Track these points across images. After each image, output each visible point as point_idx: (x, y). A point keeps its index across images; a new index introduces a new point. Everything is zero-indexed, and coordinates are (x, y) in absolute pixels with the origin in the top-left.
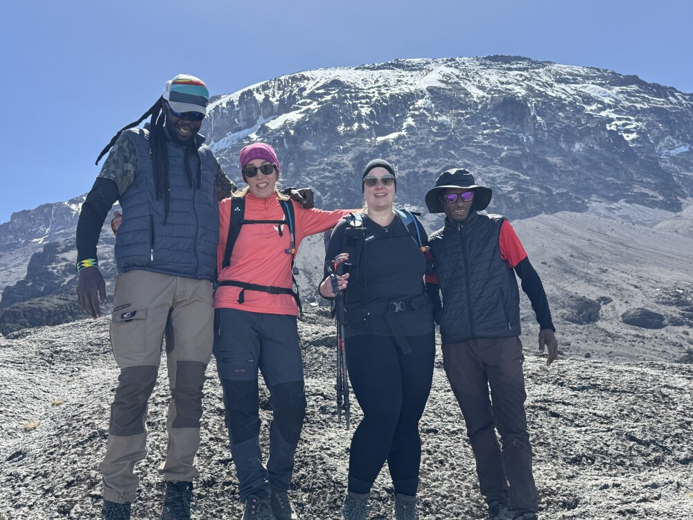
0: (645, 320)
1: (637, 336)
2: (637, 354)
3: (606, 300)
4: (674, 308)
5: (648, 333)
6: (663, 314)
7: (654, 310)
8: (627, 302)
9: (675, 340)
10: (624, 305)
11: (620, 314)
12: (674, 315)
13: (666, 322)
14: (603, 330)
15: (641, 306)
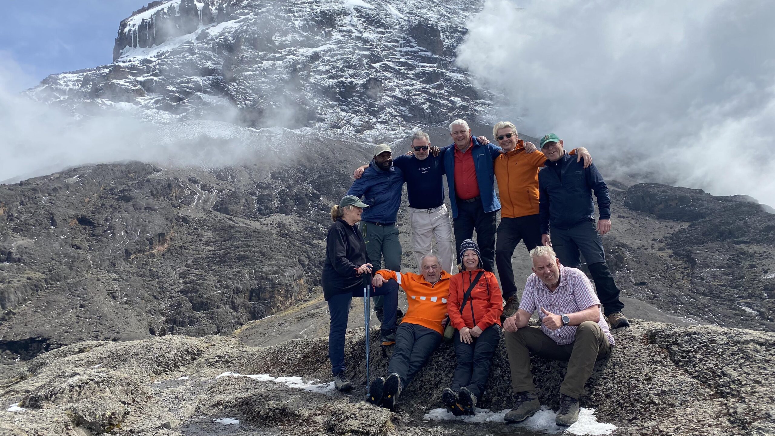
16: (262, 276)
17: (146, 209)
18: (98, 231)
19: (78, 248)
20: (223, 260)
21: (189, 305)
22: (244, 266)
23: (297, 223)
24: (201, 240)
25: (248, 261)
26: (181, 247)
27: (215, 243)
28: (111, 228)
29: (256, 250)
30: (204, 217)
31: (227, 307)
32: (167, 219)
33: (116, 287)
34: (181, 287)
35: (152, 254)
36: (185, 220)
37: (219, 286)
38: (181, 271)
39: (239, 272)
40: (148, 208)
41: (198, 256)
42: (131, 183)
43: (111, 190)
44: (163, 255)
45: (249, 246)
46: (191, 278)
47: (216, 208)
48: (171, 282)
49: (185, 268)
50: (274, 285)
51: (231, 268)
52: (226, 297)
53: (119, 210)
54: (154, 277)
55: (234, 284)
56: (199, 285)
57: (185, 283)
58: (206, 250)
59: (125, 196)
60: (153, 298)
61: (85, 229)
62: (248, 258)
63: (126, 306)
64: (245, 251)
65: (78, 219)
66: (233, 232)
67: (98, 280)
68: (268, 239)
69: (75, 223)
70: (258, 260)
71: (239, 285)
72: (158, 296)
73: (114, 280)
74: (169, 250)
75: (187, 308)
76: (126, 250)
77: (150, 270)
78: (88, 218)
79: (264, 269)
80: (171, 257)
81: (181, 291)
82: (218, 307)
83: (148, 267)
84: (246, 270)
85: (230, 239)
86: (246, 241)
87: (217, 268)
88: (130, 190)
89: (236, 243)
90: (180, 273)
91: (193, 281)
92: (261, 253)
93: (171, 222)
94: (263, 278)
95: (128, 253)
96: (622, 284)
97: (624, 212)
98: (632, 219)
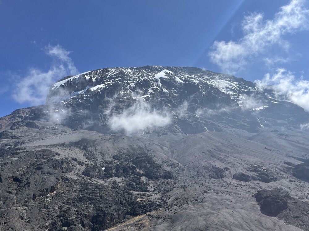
0: (241, 177)
1: (238, 184)
2: (238, 192)
3: (227, 169)
4: (254, 173)
5: (243, 183)
6: (249, 175)
7: (246, 174)
9: (254, 187)
10: (234, 171)
11: (233, 175)
12: (254, 176)
13: (250, 179)
14: (225, 182)
15: (241, 171)
16: (99, 209)
17: (47, 173)
18: (21, 185)
19: (10, 193)
20: (82, 200)
21: (60, 223)
22: (91, 203)
23: (123, 182)
24: (72, 190)
25: (93, 201)
26: (62, 193)
27: (79, 191)
28: (28, 183)
29: (99, 195)
30: (77, 178)
31: (80, 225)
32: (57, 179)
33: (24, 213)
34: (58, 214)
35: (47, 196)
36: (67, 179)
37: (77, 214)
38: (60, 206)
39: (88, 206)
40: (49, 173)
41: (69, 198)
42: (44, 161)
43: (33, 164)
44: (53, 197)
45: (95, 193)
46: (64, 209)
47: (83, 173)
48: (54, 211)
49: (62, 204)
50: (105, 214)
51: (84, 204)
52: (80, 220)
53: (34, 174)
54: (45, 208)
55: (84, 213)
56: (67, 213)
57: (60, 212)
58: (74, 195)
59: (39, 167)
60: (43, 219)
61: (16, 183)
62: (93, 199)
63: (28, 223)
64: (92, 196)
65: (13, 179)
66: (89, 186)
67: (16, 209)
68: (105, 190)
69: (12, 181)
70: (98, 201)
71: (87, 214)
72: (46, 218)
73: (24, 210)
74: (56, 194)
75: (59, 225)
76: (34, 195)
77: (45, 205)
78: (18, 178)
79: (101, 206)
80: (56, 198)
81: (57, 216)
82: (75, 225)
83: (43, 203)
84: (92, 206)
85: (87, 189)
86: (94, 190)
87: (77, 204)
88: (42, 164)
89: (89, 192)
90: (59, 207)
91: (65, 211)
92: (100, 197)
93: (59, 180)
94: (99, 210)
95: (34, 196)
96: (286, 217)
97: (293, 178)
98: (297, 182)
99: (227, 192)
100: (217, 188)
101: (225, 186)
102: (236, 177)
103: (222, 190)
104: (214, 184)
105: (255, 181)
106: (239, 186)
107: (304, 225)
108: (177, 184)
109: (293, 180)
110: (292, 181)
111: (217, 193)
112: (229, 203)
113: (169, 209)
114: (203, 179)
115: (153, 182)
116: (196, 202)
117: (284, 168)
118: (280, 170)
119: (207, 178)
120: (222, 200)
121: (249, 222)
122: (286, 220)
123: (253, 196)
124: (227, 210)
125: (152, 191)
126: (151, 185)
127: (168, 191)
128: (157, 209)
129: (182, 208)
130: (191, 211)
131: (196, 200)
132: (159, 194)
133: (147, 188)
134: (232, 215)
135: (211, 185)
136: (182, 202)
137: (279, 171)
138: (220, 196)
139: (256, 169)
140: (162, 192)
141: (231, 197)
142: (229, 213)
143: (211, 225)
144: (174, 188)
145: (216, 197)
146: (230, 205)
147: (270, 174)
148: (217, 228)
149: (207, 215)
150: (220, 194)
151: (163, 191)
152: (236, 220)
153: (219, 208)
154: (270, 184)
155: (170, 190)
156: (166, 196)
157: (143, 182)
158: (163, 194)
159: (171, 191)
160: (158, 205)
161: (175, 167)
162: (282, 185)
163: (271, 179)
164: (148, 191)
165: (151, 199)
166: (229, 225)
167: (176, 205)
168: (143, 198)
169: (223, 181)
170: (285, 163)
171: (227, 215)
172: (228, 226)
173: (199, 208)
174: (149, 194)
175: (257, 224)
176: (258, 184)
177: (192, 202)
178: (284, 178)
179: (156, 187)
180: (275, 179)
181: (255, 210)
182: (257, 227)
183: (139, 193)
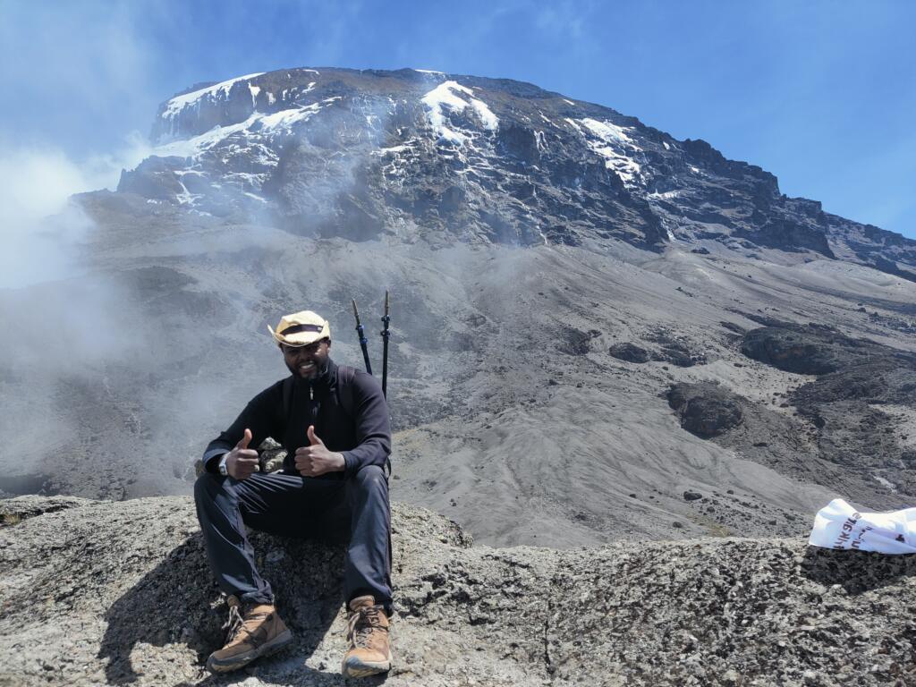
0: (630, 354)
1: (622, 369)
2: (623, 386)
3: (596, 333)
4: (656, 344)
5: (632, 366)
6: (646, 349)
7: (639, 346)
8: (614, 336)
9: (656, 375)
10: (612, 338)
11: (608, 347)
12: (657, 351)
13: (649, 357)
14: (593, 362)
15: (627, 340)
26: (217, 374)
30: (247, 340)
35: (182, 380)
36: (223, 342)
42: (161, 295)
46: (227, 411)
47: (261, 330)
49: (220, 400)
59: (152, 310)
60: (180, 433)
72: (186, 431)
74: (203, 377)
96: (739, 444)
97: (742, 360)
98: (751, 369)
99: (599, 386)
100: (574, 376)
101: (593, 372)
102: (617, 353)
103: (588, 380)
104: (569, 366)
105: (657, 363)
106: (625, 373)
107: (777, 461)
108: (483, 363)
109: (742, 363)
110: (740, 366)
111: (578, 387)
112: (610, 410)
113: (472, 418)
114: (541, 353)
115: (426, 356)
116: (533, 404)
117: (724, 336)
118: (714, 339)
119: (552, 353)
120: (592, 402)
121: (657, 451)
122: (738, 450)
123: (659, 396)
124: (605, 425)
125: (427, 377)
126: (423, 364)
127: (463, 378)
128: (443, 417)
129: (502, 417)
130: (524, 425)
131: (533, 401)
132: (444, 384)
133: (415, 369)
134: (619, 437)
135: (562, 368)
136: (500, 403)
137: (710, 343)
138: (586, 393)
139: (660, 337)
140: (452, 380)
141: (610, 396)
142: (611, 432)
143: (574, 456)
144: (478, 371)
145: (578, 395)
146: (612, 414)
147: (691, 348)
148: (589, 464)
149: (564, 433)
150: (585, 388)
151: (452, 378)
152: (630, 447)
153: (588, 421)
154: (692, 370)
155: (470, 377)
156: (460, 389)
157: (405, 356)
158: (453, 384)
159: (471, 380)
160: (445, 409)
161: (476, 325)
162: (718, 375)
163: (694, 359)
164: (419, 378)
165: (429, 396)
166: (615, 457)
167: (487, 410)
168: (409, 392)
169: (587, 359)
170: (724, 324)
171: (608, 437)
172: (613, 459)
173: (541, 419)
174: (421, 383)
175: (676, 456)
176: (666, 368)
177: (522, 404)
178: (723, 358)
179: (436, 369)
180: (703, 361)
181: (668, 426)
182: (676, 463)
183: (399, 380)
